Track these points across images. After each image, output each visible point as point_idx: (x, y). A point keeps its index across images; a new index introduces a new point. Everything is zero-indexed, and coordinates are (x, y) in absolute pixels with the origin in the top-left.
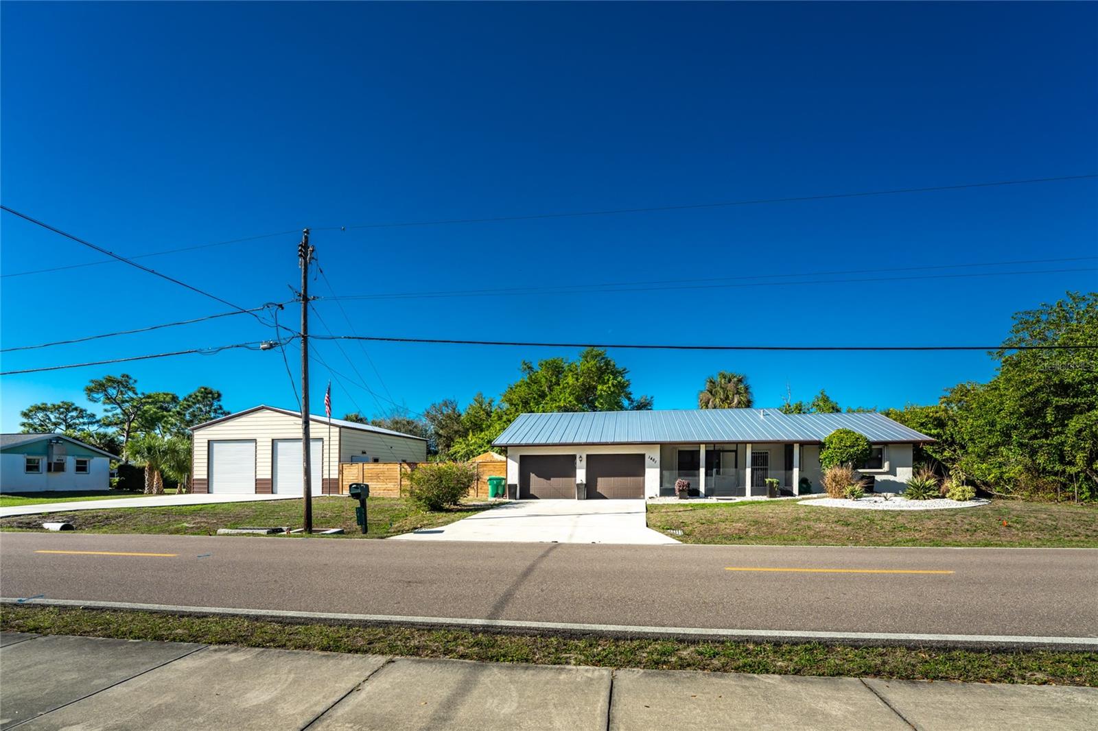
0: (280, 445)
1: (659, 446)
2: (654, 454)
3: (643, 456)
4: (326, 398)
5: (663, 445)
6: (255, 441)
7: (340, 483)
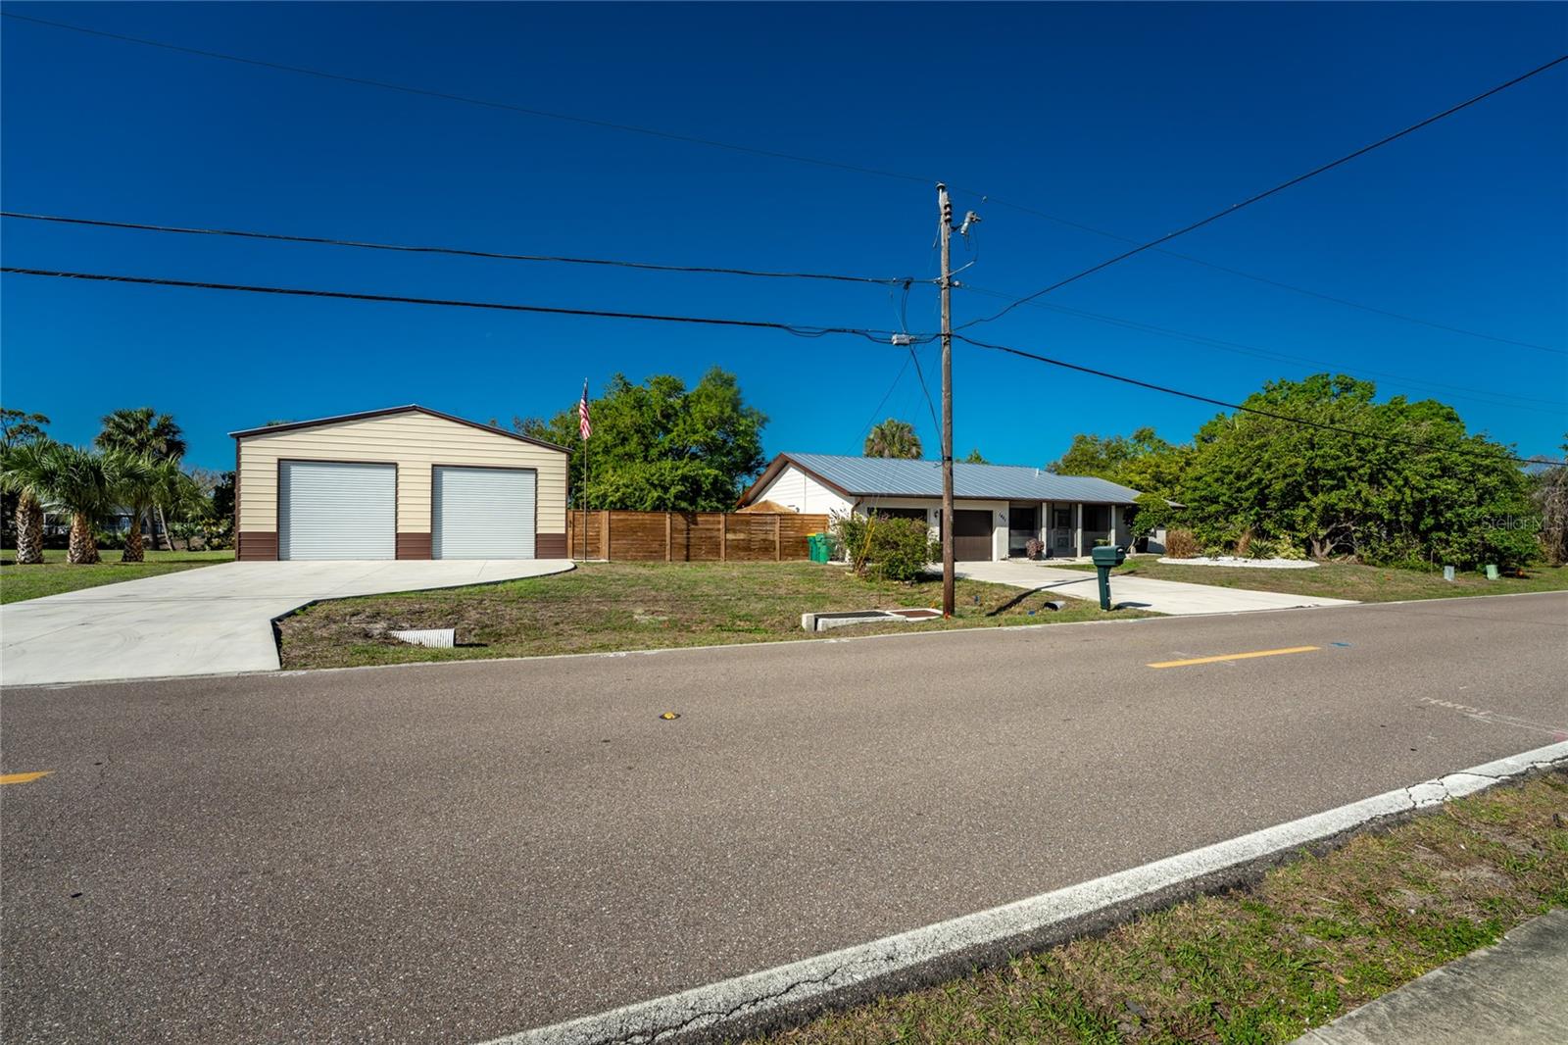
0: (447, 477)
1: (1008, 502)
2: (1001, 513)
3: (990, 513)
4: (582, 406)
5: (1011, 501)
6: (395, 465)
7: (570, 542)
